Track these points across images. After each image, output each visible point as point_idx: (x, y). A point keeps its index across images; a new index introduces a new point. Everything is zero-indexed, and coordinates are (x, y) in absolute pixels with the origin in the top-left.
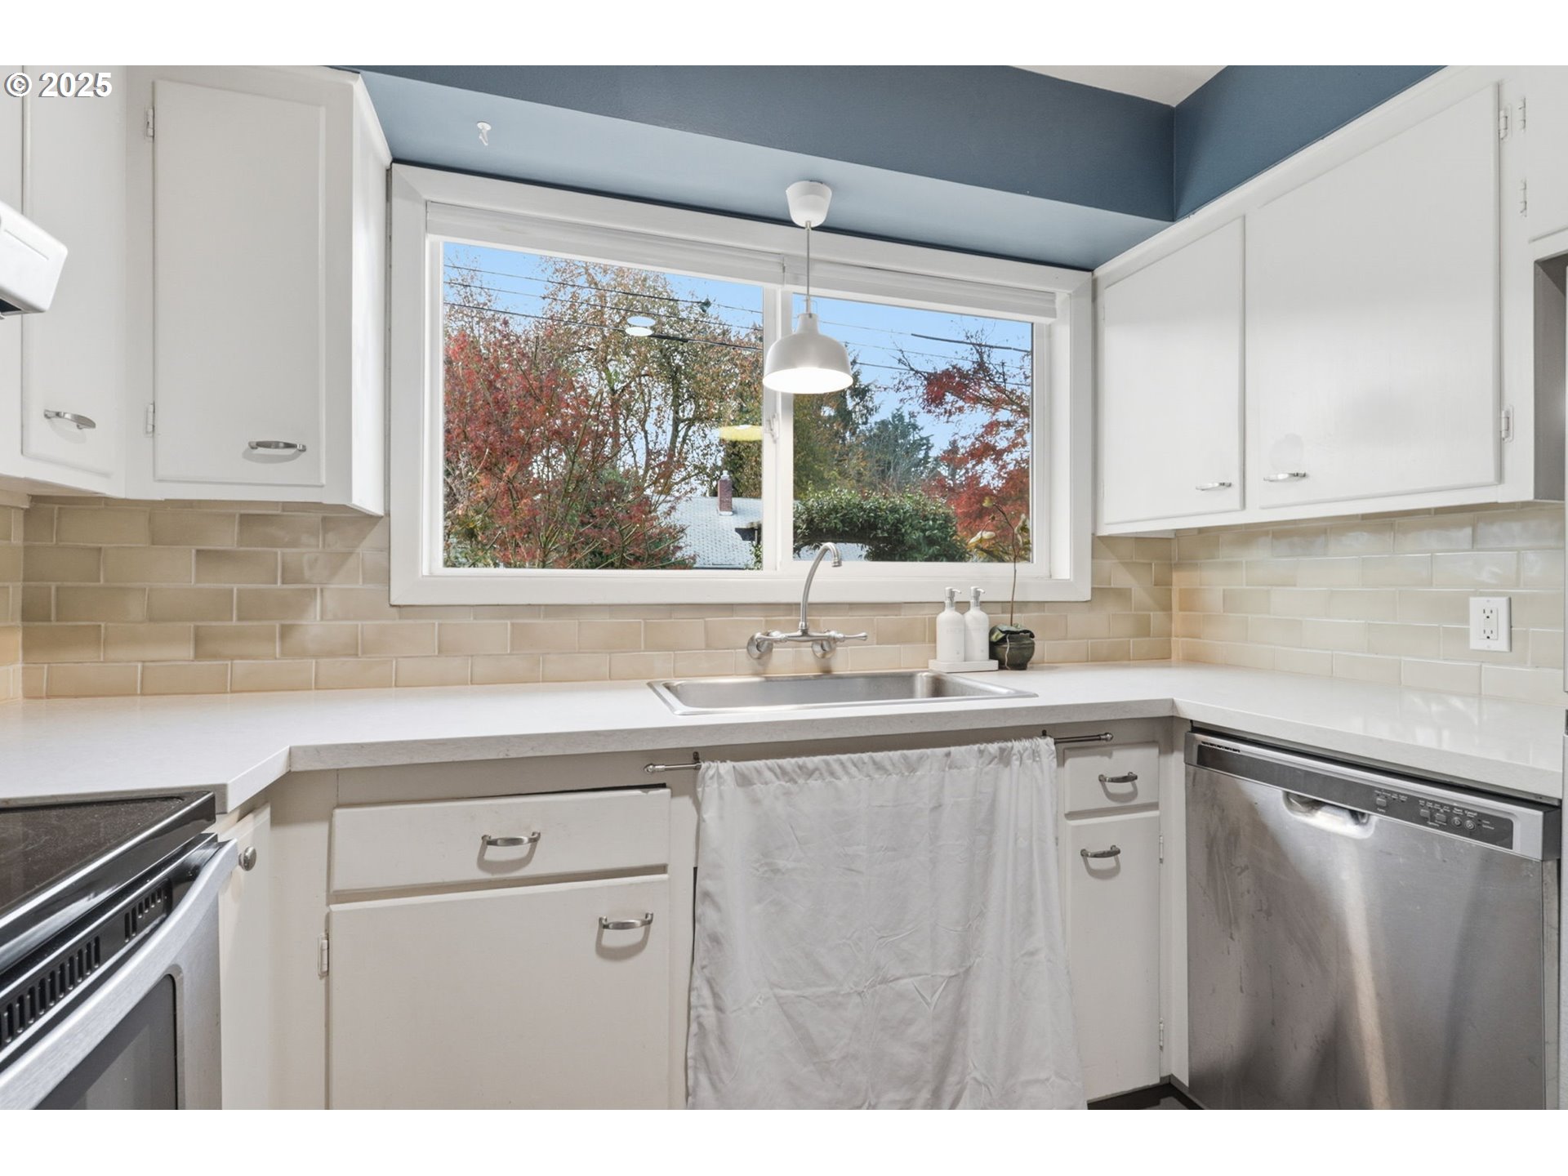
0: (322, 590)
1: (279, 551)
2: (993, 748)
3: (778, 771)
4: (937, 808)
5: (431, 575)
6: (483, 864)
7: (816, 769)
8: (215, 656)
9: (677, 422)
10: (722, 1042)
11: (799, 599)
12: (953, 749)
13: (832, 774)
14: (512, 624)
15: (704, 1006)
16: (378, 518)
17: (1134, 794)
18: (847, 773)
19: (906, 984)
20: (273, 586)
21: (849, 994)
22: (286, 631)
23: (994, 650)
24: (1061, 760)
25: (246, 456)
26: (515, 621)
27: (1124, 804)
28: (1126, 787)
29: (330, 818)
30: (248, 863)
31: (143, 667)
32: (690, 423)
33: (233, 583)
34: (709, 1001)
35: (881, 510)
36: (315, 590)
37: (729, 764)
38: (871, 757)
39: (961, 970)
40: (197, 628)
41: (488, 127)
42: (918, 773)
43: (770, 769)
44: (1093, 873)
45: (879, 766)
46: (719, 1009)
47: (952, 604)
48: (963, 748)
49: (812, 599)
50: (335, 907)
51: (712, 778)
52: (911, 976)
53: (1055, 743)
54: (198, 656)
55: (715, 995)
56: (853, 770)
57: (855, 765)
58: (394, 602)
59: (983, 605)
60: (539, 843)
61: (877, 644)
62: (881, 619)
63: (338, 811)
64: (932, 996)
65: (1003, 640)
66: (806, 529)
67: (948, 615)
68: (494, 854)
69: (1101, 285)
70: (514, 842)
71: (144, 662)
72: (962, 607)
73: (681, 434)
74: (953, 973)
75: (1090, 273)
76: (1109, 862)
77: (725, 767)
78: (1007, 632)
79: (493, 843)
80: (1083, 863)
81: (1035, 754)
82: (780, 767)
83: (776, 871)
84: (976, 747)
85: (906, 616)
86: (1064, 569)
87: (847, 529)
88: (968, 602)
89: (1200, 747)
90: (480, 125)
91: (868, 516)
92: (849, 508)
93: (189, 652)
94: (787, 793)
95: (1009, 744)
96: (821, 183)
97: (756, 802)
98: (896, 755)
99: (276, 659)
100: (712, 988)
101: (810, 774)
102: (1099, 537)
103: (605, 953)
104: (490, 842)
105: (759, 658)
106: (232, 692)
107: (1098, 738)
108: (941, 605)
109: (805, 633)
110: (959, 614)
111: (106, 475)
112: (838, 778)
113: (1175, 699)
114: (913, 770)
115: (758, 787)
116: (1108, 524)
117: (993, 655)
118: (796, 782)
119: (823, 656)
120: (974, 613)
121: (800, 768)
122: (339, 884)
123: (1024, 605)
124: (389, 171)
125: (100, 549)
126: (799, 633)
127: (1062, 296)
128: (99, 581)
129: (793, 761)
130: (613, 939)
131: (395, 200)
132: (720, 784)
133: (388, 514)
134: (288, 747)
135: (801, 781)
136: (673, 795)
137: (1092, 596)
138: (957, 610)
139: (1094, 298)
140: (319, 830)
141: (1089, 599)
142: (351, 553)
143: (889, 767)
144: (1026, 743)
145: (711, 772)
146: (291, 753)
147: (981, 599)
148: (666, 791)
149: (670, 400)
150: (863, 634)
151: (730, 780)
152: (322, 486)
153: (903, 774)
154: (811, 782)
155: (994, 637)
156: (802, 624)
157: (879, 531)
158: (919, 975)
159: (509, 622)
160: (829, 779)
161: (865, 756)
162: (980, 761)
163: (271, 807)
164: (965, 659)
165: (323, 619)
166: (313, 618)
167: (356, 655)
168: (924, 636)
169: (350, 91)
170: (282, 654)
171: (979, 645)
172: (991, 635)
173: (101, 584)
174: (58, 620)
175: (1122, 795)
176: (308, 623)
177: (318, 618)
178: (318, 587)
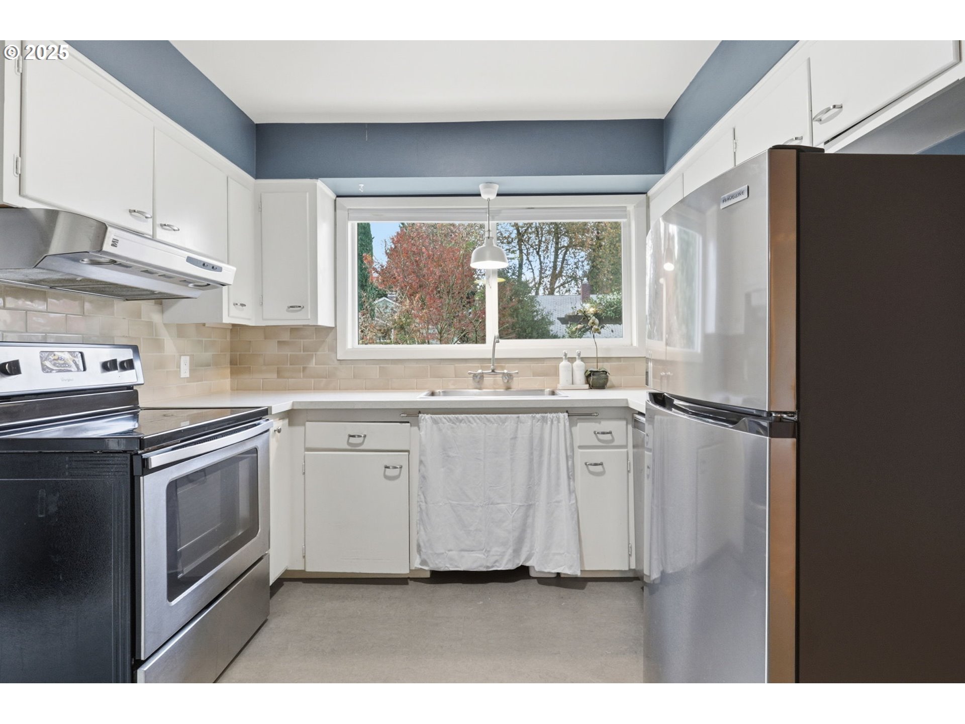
0: (315, 354)
1: (302, 340)
2: (538, 416)
3: (448, 420)
4: (515, 438)
5: (353, 348)
6: (349, 444)
7: (463, 419)
8: (283, 377)
9: (557, 250)
10: (427, 515)
11: (490, 356)
12: (520, 415)
13: (470, 422)
14: (380, 367)
15: (422, 502)
16: (333, 328)
17: (613, 440)
18: (475, 422)
19: (503, 506)
20: (300, 353)
21: (478, 506)
22: (304, 368)
23: (587, 379)
24: (572, 424)
26: (380, 365)
27: (607, 445)
28: (608, 437)
29: (304, 425)
30: (279, 431)
31: (263, 381)
32: (567, 248)
33: (287, 352)
34: (423, 500)
36: (313, 355)
37: (429, 416)
38: (485, 417)
39: (526, 504)
40: (278, 368)
41: (363, 185)
42: (506, 424)
43: (445, 418)
44: (591, 473)
45: (488, 420)
46: (426, 503)
47: (566, 358)
48: (525, 415)
49: (496, 357)
50: (306, 453)
51: (423, 420)
52: (504, 503)
53: (569, 416)
54: (278, 377)
55: (425, 497)
56: (478, 421)
57: (479, 419)
58: (338, 359)
59: (582, 359)
60: (367, 438)
61: (533, 376)
62: (534, 365)
63: (307, 423)
64: (512, 512)
65: (590, 375)
67: (564, 363)
68: (352, 440)
70: (359, 436)
71: (263, 379)
72: (572, 360)
73: (561, 256)
74: (521, 505)
75: (645, 195)
76: (598, 469)
77: (427, 416)
78: (593, 371)
79: (353, 436)
80: (586, 469)
81: (558, 420)
82: (449, 418)
83: (449, 456)
84: (531, 415)
85: (546, 364)
86: (635, 342)
88: (575, 358)
89: (635, 420)
90: (360, 185)
93: (275, 376)
94: (452, 428)
95: (546, 415)
96: (491, 183)
97: (440, 430)
98: (495, 416)
100: (424, 494)
101: (461, 421)
103: (386, 477)
104: (351, 436)
105: (479, 382)
106: (288, 390)
107: (590, 415)
108: (560, 359)
109: (493, 371)
110: (569, 364)
111: (249, 319)
112: (472, 424)
113: (628, 399)
114: (504, 423)
115: (441, 425)
117: (587, 382)
118: (455, 424)
119: (508, 381)
120: (578, 362)
121: (457, 418)
122: (308, 445)
124: (335, 200)
125: (250, 341)
126: (491, 371)
127: (631, 208)
128: (250, 352)
129: (453, 416)
130: (390, 472)
131: (337, 211)
132: (426, 422)
133: (336, 326)
134: (292, 401)
135: (458, 424)
136: (411, 426)
138: (569, 361)
140: (302, 428)
142: (324, 341)
143: (493, 421)
144: (554, 415)
145: (423, 418)
146: (293, 403)
147: (568, 356)
148: (409, 424)
149: (553, 234)
150: (517, 371)
151: (430, 422)
152: (309, 319)
153: (499, 424)
154: (462, 424)
155: (587, 374)
156: (492, 367)
158: (507, 503)
159: (378, 366)
160: (469, 424)
161: (483, 416)
162: (534, 421)
163: (289, 420)
164: (573, 384)
165: (316, 365)
166: (313, 364)
167: (326, 378)
168: (556, 373)
169: (316, 185)
170: (303, 377)
171: (580, 377)
172: (585, 373)
173: (251, 353)
174: (240, 365)
175: (605, 440)
176: (311, 366)
177: (314, 364)
178: (314, 353)
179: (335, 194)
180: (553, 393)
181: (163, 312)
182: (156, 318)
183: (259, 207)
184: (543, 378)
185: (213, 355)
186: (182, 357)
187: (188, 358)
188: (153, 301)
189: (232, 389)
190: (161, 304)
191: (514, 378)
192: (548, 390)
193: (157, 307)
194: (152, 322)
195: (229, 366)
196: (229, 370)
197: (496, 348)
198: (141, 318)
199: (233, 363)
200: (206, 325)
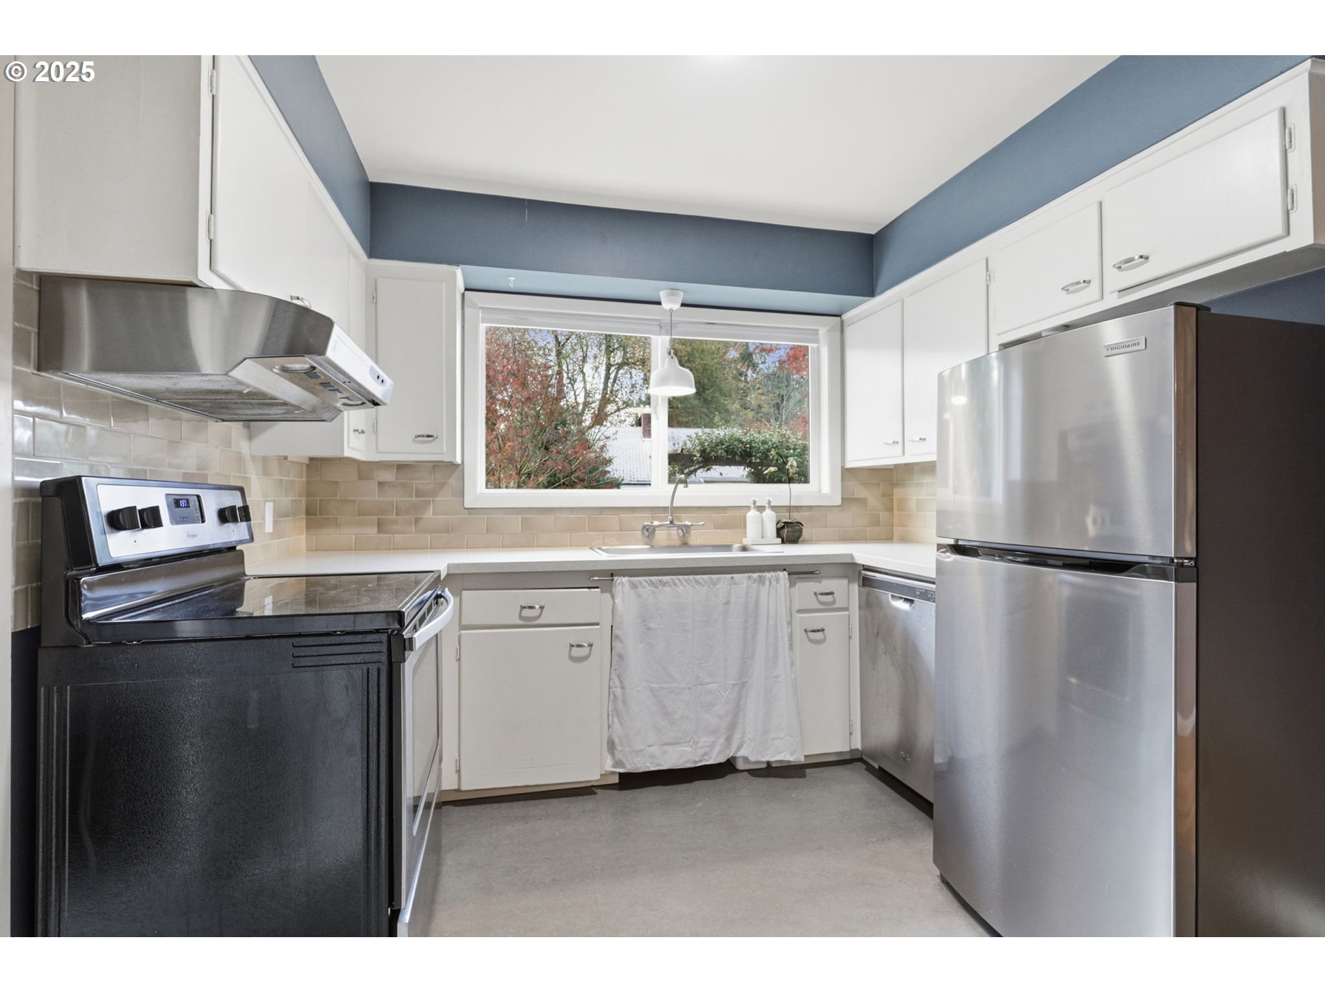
0: (433, 501)
1: (414, 482)
2: (755, 575)
3: (649, 582)
4: (727, 603)
5: (480, 493)
6: (521, 617)
7: (667, 582)
8: (387, 532)
9: (609, 367)
10: (624, 702)
11: (668, 504)
12: (734, 575)
13: (675, 585)
14: (522, 518)
15: (616, 687)
16: (459, 465)
17: (834, 602)
18: (682, 585)
19: (713, 686)
20: (411, 499)
21: (683, 689)
22: (417, 520)
23: (779, 532)
24: (792, 584)
25: (414, 441)
26: (523, 516)
27: (828, 608)
28: (829, 598)
31: (356, 537)
32: (620, 366)
33: (394, 498)
34: (618, 684)
35: (755, 442)
36: (430, 501)
37: (627, 578)
38: (694, 578)
39: (740, 682)
40: (378, 519)
41: (513, 279)
42: (718, 586)
43: (646, 581)
44: (811, 641)
45: (697, 582)
46: (623, 688)
47: (755, 507)
48: (740, 575)
49: (675, 505)
50: (462, 632)
51: (619, 584)
52: (715, 683)
53: (789, 574)
54: (379, 532)
55: (621, 682)
56: (685, 583)
57: (686, 581)
58: (466, 506)
59: (773, 508)
60: (544, 610)
61: (714, 529)
62: (715, 515)
63: (464, 592)
64: (725, 692)
65: (783, 527)
66: (700, 457)
67: (752, 513)
68: (527, 613)
69: (845, 325)
70: (534, 608)
71: (356, 535)
72: (761, 509)
73: (612, 376)
74: (735, 683)
75: (839, 318)
76: (819, 636)
77: (625, 579)
78: (785, 523)
79: (525, 608)
80: (805, 636)
81: (777, 580)
82: (651, 581)
83: (649, 629)
84: (747, 575)
85: (729, 514)
86: (826, 488)
87: (730, 457)
88: (765, 506)
89: (863, 578)
90: (509, 278)
91: (745, 447)
92: (731, 442)
93: (375, 530)
94: (654, 593)
95: (764, 574)
96: (677, 290)
97: (639, 596)
98: (706, 577)
99: (412, 534)
100: (619, 678)
101: (664, 584)
102: (848, 469)
104: (523, 607)
105: (648, 536)
106: (393, 549)
107: (812, 573)
108: (748, 508)
109: (671, 522)
110: (758, 513)
112: (678, 587)
113: (854, 554)
114: (715, 584)
115: (640, 589)
116: (850, 462)
117: (779, 535)
118: (658, 588)
119: (683, 536)
120: (768, 512)
121: (660, 581)
122: (464, 622)
123: (798, 508)
124: (463, 295)
125: (337, 482)
126: (668, 522)
127: (822, 332)
128: (336, 496)
129: (657, 578)
130: (576, 652)
131: (466, 309)
132: (623, 587)
133: (463, 463)
134: (446, 565)
135: (660, 588)
136: (602, 592)
137: (842, 502)
138: (758, 510)
139: (842, 331)
141: (840, 503)
142: (445, 483)
143: (704, 583)
144: (773, 574)
145: (619, 581)
146: (449, 566)
148: (599, 590)
149: (603, 347)
150: (702, 523)
151: (627, 586)
152: (443, 453)
153: (709, 587)
154: (665, 588)
155: (778, 525)
156: (670, 517)
157: (753, 458)
158: (718, 682)
159: (520, 517)
160: (674, 587)
161: (691, 577)
162: (750, 582)
164: (762, 537)
165: (433, 515)
166: (429, 514)
167: (448, 532)
168: (742, 525)
169: (455, 273)
170: (416, 531)
171: (771, 529)
172: (777, 524)
173: (338, 498)
174: (320, 515)
175: (827, 602)
176: (427, 516)
177: (431, 514)
178: (431, 499)
179: (465, 286)
180: (744, 549)
181: (250, 438)
182: (244, 447)
183: (373, 298)
184: (725, 530)
185: (292, 500)
186: (267, 503)
187: (272, 504)
188: (241, 423)
189: (309, 549)
190: (249, 427)
191: (692, 531)
192: (737, 545)
193: (244, 431)
194: (240, 453)
195: (304, 516)
196: (304, 523)
197: (676, 494)
198: (230, 447)
199: (309, 512)
200: (289, 459)
